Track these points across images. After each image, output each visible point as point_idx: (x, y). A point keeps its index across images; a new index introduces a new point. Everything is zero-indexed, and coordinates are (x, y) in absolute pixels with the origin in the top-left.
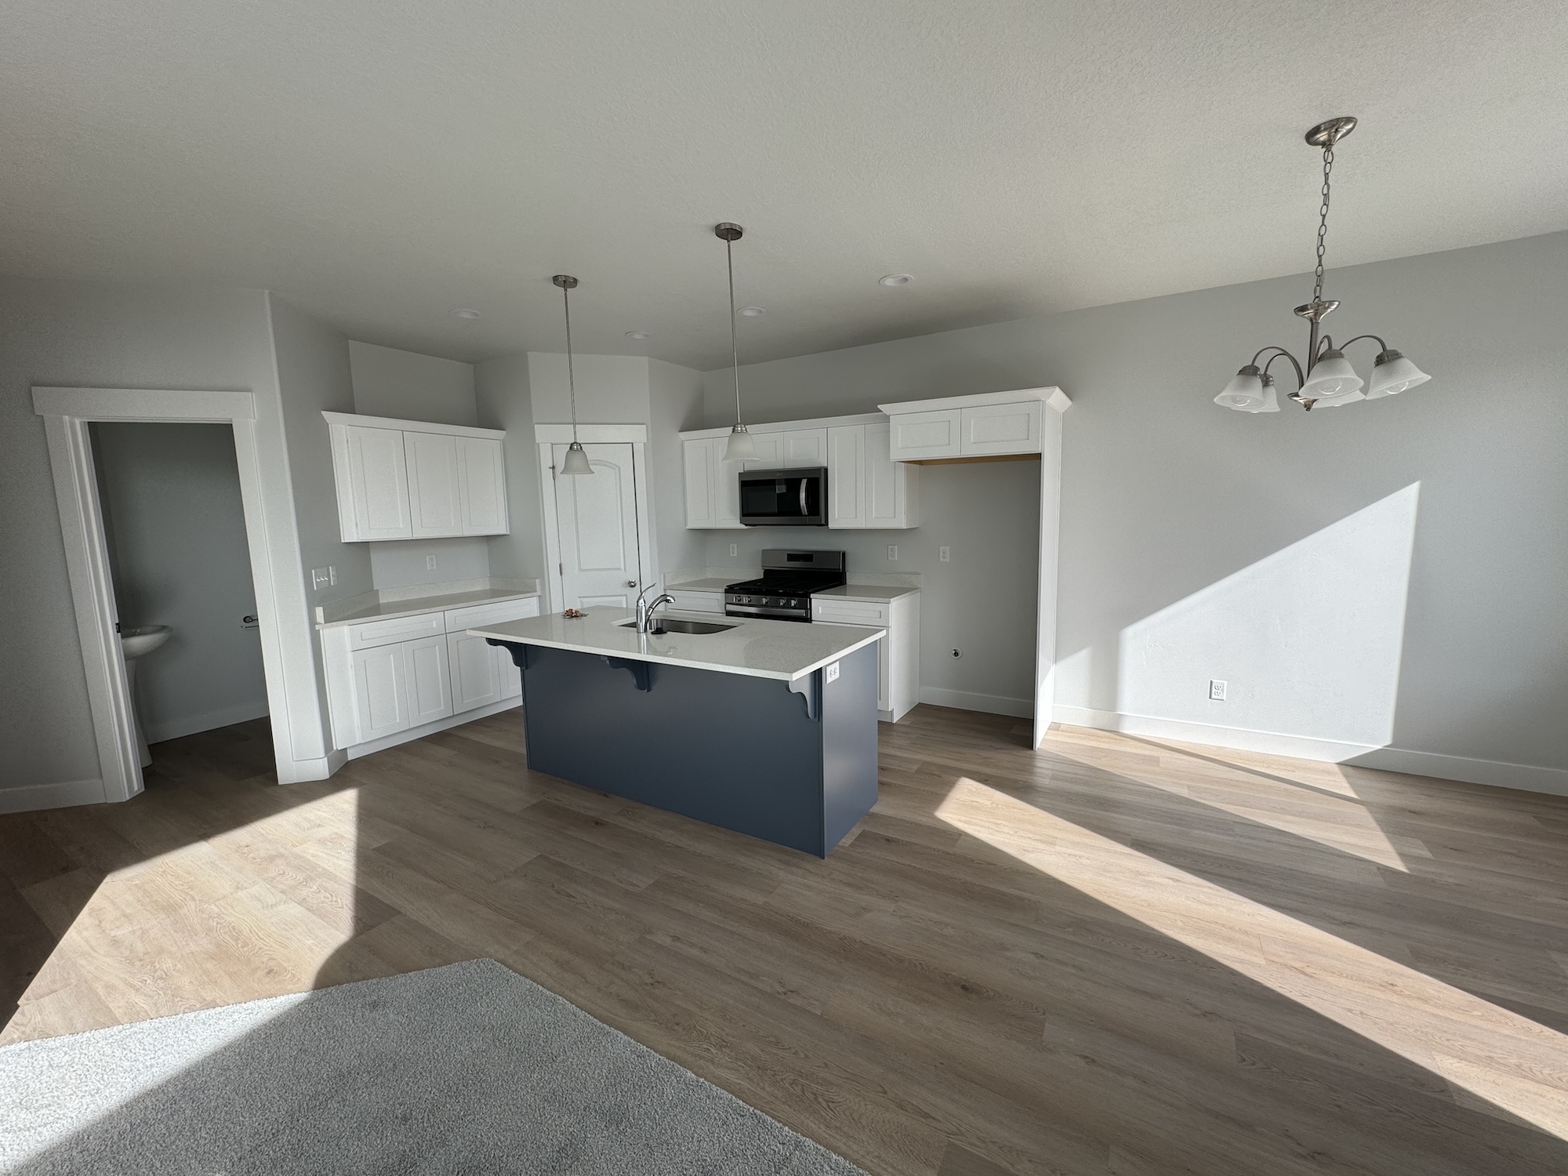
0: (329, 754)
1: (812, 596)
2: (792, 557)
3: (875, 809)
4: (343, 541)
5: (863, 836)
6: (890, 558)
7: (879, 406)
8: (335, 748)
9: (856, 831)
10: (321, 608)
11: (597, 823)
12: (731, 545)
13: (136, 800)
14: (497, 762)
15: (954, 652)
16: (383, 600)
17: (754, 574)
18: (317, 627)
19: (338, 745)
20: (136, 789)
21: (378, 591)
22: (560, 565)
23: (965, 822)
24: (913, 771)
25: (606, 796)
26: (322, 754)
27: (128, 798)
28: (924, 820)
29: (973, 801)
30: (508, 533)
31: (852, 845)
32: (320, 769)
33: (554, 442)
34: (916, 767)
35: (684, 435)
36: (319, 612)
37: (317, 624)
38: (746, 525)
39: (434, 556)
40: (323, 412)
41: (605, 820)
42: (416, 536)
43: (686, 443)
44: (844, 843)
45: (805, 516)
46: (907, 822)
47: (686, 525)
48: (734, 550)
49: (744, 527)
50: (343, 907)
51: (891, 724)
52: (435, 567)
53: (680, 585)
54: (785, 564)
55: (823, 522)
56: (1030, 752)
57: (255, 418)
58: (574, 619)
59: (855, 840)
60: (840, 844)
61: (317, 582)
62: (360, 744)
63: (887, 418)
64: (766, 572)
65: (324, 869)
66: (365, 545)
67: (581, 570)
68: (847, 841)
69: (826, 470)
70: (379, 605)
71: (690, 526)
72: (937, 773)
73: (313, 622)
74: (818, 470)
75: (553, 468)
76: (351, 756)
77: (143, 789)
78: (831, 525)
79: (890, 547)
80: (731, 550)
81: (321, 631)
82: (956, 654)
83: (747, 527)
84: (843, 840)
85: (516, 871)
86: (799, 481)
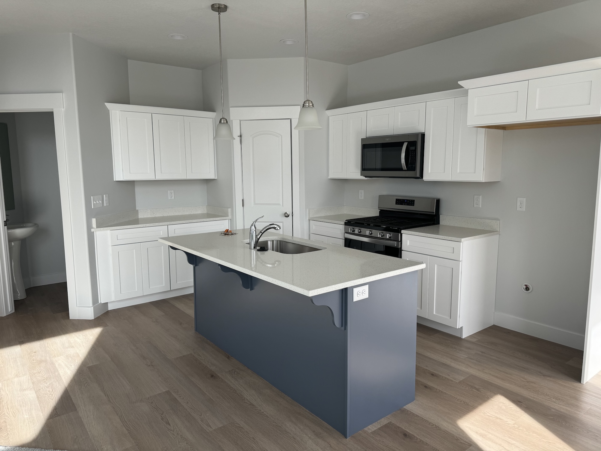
0: (94, 306)
1: (403, 231)
2: (399, 202)
3: (409, 407)
4: (114, 180)
5: (387, 426)
6: (475, 206)
7: (459, 83)
8: (100, 302)
9: (384, 421)
10: (95, 219)
11: (212, 376)
12: (360, 191)
13: (8, 316)
14: (181, 324)
15: (525, 287)
16: (141, 216)
17: (374, 213)
18: (92, 230)
19: (102, 300)
20: (10, 311)
21: (138, 210)
22: (243, 200)
23: (482, 435)
24: (457, 382)
25: (228, 358)
26: (91, 304)
27: (5, 315)
28: (445, 425)
29: (497, 418)
30: (216, 178)
31: (374, 433)
32: (89, 314)
33: (241, 119)
34: (462, 378)
35: (330, 112)
36: (94, 221)
37: (92, 228)
38: (366, 177)
39: (173, 191)
40: (107, 104)
41: (218, 375)
42: (158, 178)
43: (330, 118)
44: (369, 429)
45: (405, 170)
46: (430, 423)
47: (328, 176)
48: (362, 195)
49: (364, 178)
50: (53, 399)
51: (460, 339)
52: (173, 198)
53: (320, 217)
54: (392, 206)
55: (418, 175)
56: (576, 384)
57: (63, 108)
58: (227, 235)
59: (379, 429)
60: (366, 429)
61: (94, 204)
62: (114, 301)
63: (466, 92)
64: (382, 212)
65: (59, 374)
66: (132, 183)
67: (255, 204)
68: (372, 428)
69: (423, 135)
70: (138, 218)
71: (331, 176)
72: (477, 387)
73: (89, 227)
74: (416, 135)
75: (241, 136)
76: (111, 307)
77: (13, 311)
78: (426, 178)
79: (476, 197)
80: (360, 194)
81: (95, 233)
82: (527, 289)
83: (366, 179)
84: (369, 427)
85: (148, 399)
86: (401, 144)
